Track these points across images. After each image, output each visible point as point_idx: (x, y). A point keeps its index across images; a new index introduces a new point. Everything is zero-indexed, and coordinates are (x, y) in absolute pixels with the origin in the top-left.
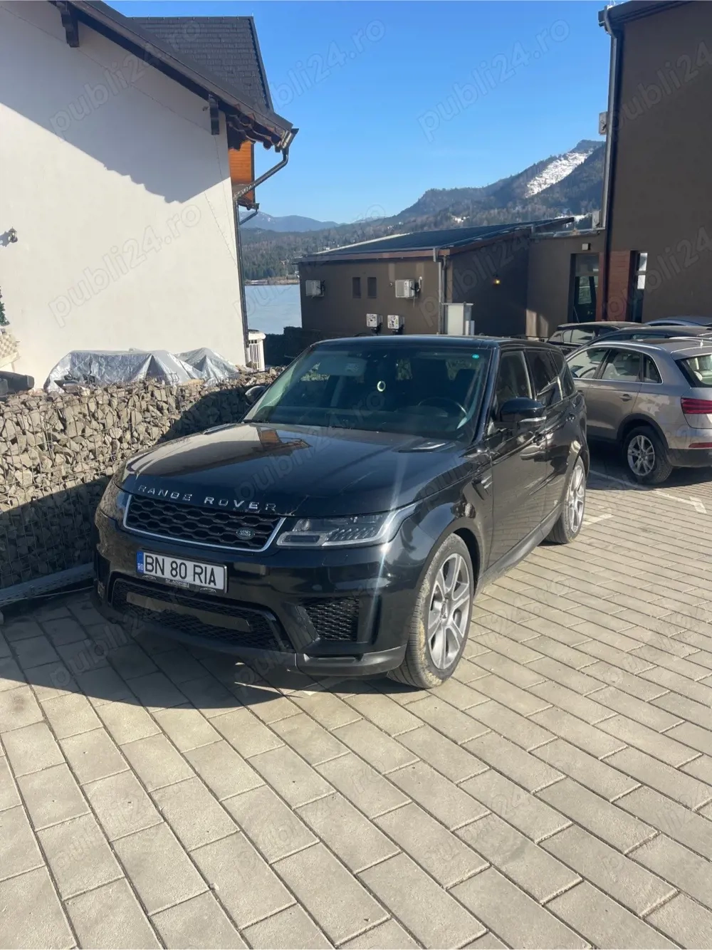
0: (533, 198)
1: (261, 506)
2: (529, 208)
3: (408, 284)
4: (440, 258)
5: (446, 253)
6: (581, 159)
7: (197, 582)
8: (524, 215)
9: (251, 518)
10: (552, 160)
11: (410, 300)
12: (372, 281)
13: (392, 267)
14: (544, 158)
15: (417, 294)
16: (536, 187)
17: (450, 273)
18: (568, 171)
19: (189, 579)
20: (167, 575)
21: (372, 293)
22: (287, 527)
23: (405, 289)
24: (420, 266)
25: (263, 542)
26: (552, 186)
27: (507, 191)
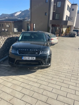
0: (15, 16)
1: (38, 50)
2: (15, 17)
3: (8, 25)
4: (12, 23)
5: (13, 22)
6: (21, 12)
7: (32, 59)
8: (15, 18)
9: (37, 52)
10: (17, 12)
11: (8, 27)
12: (3, 24)
13: (5, 23)
14: (16, 12)
15: (9, 27)
16: (16, 15)
17: (14, 24)
18: (19, 14)
19: (30, 59)
20: (27, 59)
21: (3, 26)
22: (41, 52)
23: (8, 26)
24: (9, 23)
25: (39, 54)
26: (18, 15)
27: (12, 15)
